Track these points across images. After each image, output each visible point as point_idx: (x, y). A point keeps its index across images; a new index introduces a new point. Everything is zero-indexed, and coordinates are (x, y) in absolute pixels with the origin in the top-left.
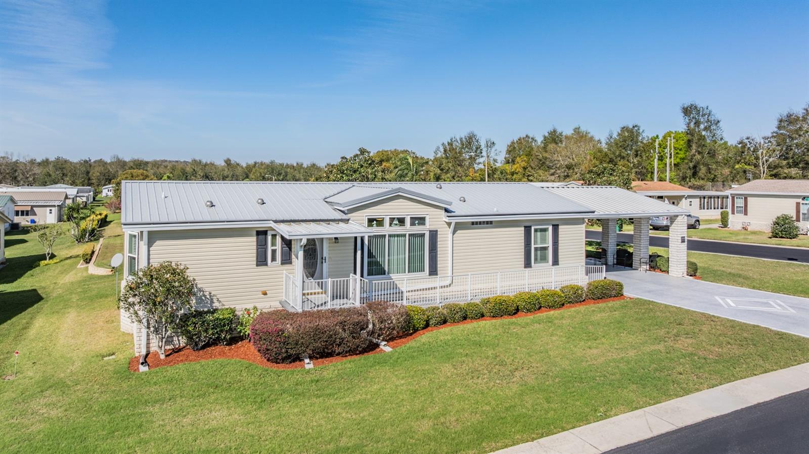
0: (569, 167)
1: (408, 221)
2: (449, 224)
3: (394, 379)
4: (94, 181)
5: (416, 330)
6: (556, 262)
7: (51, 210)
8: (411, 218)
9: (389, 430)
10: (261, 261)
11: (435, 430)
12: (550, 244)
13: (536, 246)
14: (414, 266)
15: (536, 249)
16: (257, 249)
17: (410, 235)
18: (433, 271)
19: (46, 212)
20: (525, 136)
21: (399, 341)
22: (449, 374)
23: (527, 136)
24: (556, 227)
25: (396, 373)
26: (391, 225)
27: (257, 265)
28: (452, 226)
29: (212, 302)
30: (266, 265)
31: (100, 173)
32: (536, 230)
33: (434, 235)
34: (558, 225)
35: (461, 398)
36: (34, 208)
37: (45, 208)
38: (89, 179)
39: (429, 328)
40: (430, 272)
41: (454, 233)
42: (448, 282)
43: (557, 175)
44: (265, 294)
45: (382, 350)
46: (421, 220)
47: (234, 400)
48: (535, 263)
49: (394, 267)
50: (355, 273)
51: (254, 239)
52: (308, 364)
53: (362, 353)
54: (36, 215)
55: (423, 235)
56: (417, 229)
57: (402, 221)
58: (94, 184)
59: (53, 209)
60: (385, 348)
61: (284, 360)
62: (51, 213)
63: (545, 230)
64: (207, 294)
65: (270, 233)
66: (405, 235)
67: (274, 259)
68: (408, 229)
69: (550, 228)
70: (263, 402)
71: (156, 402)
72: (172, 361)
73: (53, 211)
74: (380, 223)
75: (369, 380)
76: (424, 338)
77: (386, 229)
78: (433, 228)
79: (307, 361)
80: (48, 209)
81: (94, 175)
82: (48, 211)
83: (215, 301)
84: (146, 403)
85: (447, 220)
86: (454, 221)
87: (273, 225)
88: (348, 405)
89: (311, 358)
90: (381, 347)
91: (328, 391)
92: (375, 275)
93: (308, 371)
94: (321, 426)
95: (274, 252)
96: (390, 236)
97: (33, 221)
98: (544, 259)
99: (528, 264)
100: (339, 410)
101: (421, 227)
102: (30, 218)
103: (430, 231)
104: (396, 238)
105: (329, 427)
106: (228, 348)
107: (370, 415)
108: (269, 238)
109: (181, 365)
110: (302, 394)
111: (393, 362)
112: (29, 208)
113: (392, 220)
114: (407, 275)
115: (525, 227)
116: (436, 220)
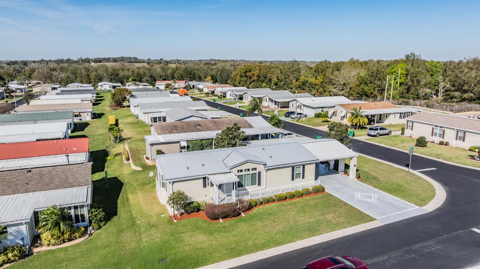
0: (344, 84)
1: (251, 170)
2: (265, 170)
3: (245, 227)
4: (92, 80)
5: (252, 207)
6: (303, 177)
7: (88, 114)
8: (252, 169)
9: (242, 244)
10: (205, 186)
11: (253, 244)
12: (301, 172)
13: (296, 173)
14: (253, 183)
15: (296, 174)
16: (203, 183)
17: (251, 174)
18: (259, 184)
19: (86, 115)
20: (324, 61)
21: (247, 212)
22: (259, 226)
23: (326, 60)
24: (304, 166)
25: (245, 225)
26: (245, 171)
27: (204, 187)
28: (266, 170)
29: (191, 199)
30: (206, 187)
31: (95, 76)
32: (296, 168)
33: (259, 173)
34: (304, 165)
35: (261, 234)
36: (80, 113)
37: (85, 113)
38: (90, 79)
39: (257, 206)
40: (258, 185)
41: (266, 172)
42: (264, 188)
43: (338, 89)
44: (206, 196)
45: (242, 215)
46: (255, 169)
47: (204, 233)
48: (295, 178)
49: (246, 184)
50: (234, 189)
51: (202, 180)
52: (221, 221)
53: (236, 216)
54: (81, 116)
55: (256, 173)
56: (254, 172)
57: (249, 170)
58: (92, 82)
59: (89, 113)
60: (243, 215)
61: (214, 219)
62: (88, 115)
63: (300, 167)
64: (189, 197)
65: (207, 178)
66: (250, 174)
67: (208, 185)
68: (251, 172)
69: (302, 166)
70: (211, 234)
71: (183, 233)
72: (182, 218)
73: (89, 114)
74: (241, 171)
75: (238, 227)
76: (255, 210)
77: (243, 173)
78: (259, 171)
79: (221, 219)
80: (87, 113)
81: (92, 77)
82: (87, 115)
83: (192, 198)
84: (181, 233)
85: (264, 168)
86: (266, 168)
87: (207, 176)
88: (233, 236)
89: (222, 218)
90: (242, 214)
91: (227, 231)
92: (240, 187)
93: (221, 223)
94: (226, 242)
95: (208, 183)
96: (245, 175)
97: (81, 120)
98: (299, 177)
99: (293, 179)
100: (230, 237)
101: (255, 171)
102: (79, 118)
103: (258, 172)
104: (247, 175)
105: (228, 242)
106: (197, 213)
107: (238, 239)
108: (207, 179)
109: (185, 220)
110: (220, 231)
111: (245, 220)
112: (78, 114)
113: (245, 170)
114: (251, 186)
115: (292, 167)
116: (260, 168)
